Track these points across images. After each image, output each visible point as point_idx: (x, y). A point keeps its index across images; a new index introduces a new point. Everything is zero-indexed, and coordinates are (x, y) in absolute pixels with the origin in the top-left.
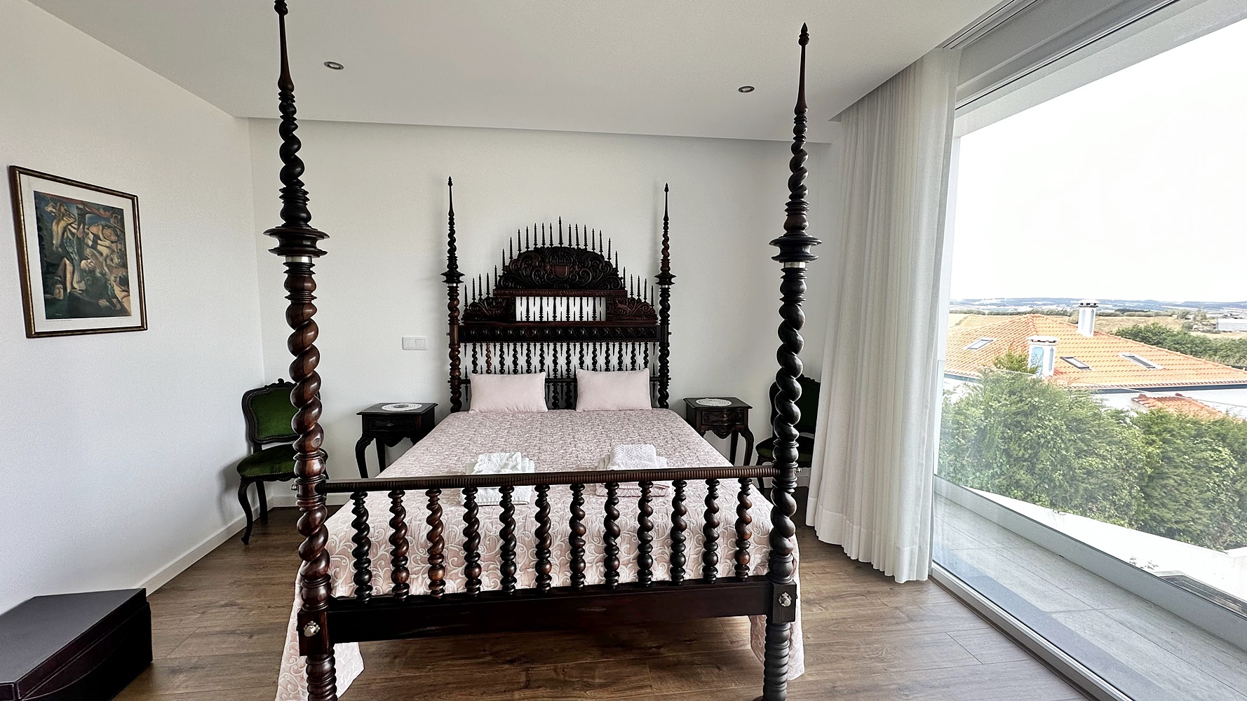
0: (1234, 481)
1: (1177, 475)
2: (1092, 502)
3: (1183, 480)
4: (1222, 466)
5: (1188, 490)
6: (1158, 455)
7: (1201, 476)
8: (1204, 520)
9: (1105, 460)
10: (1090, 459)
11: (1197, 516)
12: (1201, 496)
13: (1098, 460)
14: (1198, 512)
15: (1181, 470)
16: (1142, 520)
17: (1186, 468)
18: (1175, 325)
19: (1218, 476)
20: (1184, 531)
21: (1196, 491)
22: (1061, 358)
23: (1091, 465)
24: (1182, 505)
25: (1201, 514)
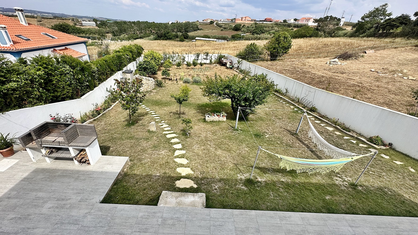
0: (74, 76)
1: (56, 79)
2: (24, 101)
3: (58, 80)
4: (69, 72)
5: (61, 83)
6: (44, 74)
7: (63, 77)
8: (71, 91)
9: (19, 82)
10: (11, 84)
11: (68, 90)
12: (66, 84)
13: (15, 83)
14: (68, 89)
15: (56, 77)
16: (50, 99)
17: (57, 76)
18: (71, 23)
19: (69, 76)
20: (67, 97)
21: (64, 83)
22: (15, 35)
23: (12, 87)
24: (62, 89)
25: (69, 90)
